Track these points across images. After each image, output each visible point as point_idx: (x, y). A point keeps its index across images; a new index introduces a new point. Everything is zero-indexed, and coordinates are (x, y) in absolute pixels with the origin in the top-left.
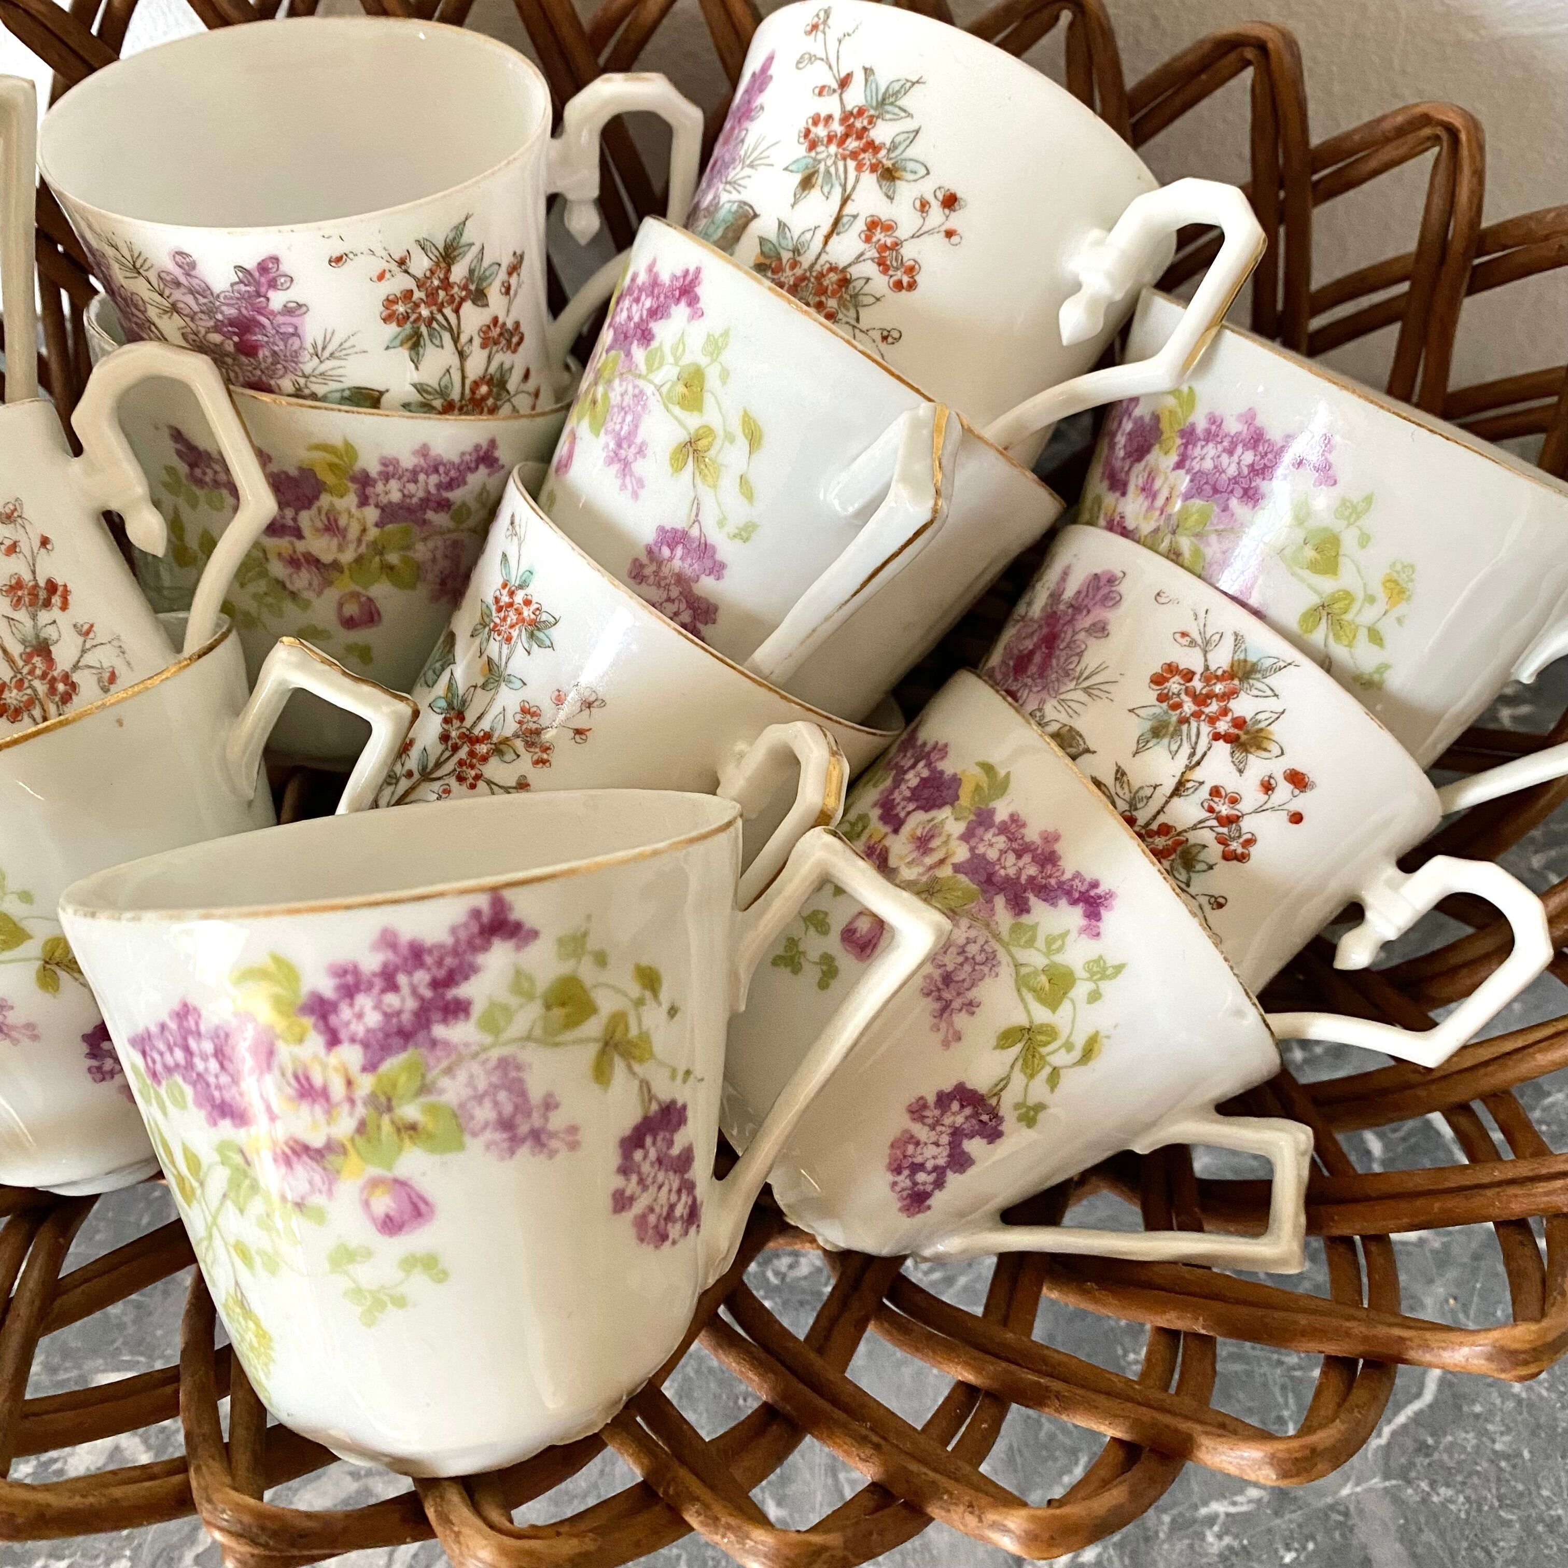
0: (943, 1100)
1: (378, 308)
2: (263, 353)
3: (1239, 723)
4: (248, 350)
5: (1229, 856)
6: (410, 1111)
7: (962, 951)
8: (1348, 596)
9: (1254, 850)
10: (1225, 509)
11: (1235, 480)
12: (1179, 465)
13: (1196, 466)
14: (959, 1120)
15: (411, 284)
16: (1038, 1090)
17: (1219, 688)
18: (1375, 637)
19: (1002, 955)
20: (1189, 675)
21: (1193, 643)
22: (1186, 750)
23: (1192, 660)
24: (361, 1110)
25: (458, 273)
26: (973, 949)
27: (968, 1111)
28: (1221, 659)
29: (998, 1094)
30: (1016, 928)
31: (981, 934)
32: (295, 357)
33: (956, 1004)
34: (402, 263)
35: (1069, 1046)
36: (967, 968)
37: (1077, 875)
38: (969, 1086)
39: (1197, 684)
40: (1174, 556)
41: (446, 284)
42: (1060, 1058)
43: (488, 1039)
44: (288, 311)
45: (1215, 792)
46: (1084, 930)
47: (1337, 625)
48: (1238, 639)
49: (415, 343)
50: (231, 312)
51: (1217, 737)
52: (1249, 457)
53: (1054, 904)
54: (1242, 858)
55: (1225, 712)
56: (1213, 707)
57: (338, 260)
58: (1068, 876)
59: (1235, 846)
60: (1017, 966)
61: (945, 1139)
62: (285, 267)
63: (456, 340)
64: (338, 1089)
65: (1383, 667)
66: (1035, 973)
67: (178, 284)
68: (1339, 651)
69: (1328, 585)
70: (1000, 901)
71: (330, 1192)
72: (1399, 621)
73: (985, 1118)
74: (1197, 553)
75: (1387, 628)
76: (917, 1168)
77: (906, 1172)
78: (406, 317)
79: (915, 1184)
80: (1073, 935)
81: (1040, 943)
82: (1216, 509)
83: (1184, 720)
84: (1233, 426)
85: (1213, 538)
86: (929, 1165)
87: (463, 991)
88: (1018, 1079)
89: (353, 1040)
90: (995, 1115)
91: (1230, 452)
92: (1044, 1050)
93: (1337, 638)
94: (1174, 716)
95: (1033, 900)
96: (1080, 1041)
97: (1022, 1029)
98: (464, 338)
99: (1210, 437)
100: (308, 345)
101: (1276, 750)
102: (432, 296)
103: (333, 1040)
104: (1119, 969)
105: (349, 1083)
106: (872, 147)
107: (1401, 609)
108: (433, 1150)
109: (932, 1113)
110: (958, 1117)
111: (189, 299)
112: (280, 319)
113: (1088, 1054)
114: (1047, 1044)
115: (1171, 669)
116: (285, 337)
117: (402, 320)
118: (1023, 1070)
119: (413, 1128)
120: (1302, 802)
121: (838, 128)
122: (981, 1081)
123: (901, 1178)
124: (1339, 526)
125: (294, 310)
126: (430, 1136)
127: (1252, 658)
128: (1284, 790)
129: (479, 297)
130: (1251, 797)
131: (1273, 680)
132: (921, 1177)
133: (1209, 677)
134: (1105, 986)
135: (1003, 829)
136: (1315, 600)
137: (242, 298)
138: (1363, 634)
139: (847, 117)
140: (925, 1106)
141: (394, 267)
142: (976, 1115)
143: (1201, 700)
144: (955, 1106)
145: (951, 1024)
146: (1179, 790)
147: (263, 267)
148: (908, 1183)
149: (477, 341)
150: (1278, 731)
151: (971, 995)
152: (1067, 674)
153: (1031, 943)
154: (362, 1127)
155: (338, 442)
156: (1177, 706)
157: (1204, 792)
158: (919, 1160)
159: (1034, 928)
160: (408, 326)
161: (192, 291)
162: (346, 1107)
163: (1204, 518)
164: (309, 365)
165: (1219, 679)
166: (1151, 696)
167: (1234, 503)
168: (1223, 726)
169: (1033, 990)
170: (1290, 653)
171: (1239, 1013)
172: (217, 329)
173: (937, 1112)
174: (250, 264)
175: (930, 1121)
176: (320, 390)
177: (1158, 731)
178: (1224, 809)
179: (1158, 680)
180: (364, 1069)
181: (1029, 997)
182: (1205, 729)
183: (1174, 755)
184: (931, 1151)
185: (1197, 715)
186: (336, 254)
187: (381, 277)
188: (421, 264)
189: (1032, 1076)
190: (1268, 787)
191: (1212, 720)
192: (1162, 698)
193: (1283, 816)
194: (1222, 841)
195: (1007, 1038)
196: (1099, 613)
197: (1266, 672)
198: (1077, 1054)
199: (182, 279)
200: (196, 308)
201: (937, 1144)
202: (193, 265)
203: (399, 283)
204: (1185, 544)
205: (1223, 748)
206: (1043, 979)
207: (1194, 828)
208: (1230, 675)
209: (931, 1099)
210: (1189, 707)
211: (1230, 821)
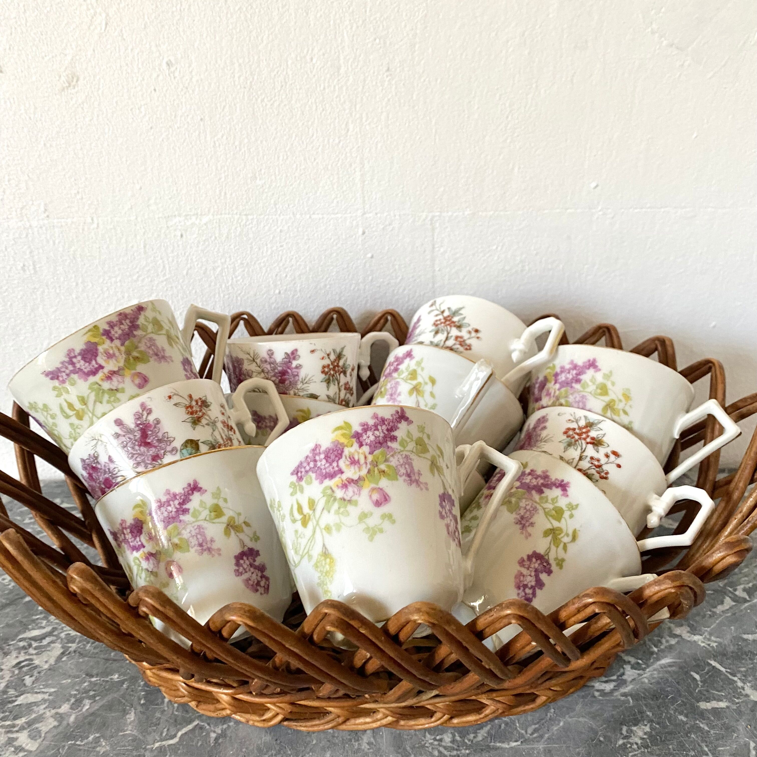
0: (530, 558)
1: (320, 369)
2: (287, 382)
3: (593, 439)
4: (282, 381)
5: (602, 478)
6: (383, 467)
7: (525, 508)
8: (613, 401)
9: (609, 476)
10: (572, 387)
11: (572, 379)
12: (555, 383)
13: (560, 381)
14: (537, 565)
15: (329, 363)
16: (561, 554)
17: (584, 430)
18: (625, 413)
19: (538, 506)
20: (574, 429)
21: (573, 422)
22: (579, 448)
23: (574, 425)
24: (369, 466)
25: (341, 363)
26: (528, 507)
27: (539, 562)
28: (582, 423)
29: (548, 554)
30: (541, 498)
31: (530, 502)
32: (296, 383)
33: (527, 525)
34: (328, 355)
35: (567, 535)
36: (528, 513)
37: (556, 479)
38: (538, 551)
39: (577, 431)
40: (561, 405)
41: (338, 366)
42: (566, 540)
43: (402, 449)
44: (297, 367)
45: (592, 458)
46: (563, 495)
47: (613, 410)
48: (586, 417)
49: (328, 382)
50: (280, 369)
51: (587, 443)
52: (574, 372)
53: (551, 489)
54: (606, 478)
55: (588, 436)
56: (584, 436)
57: (313, 351)
58: (553, 480)
59: (603, 474)
60: (544, 509)
61: (533, 574)
62: (299, 353)
63: (338, 384)
64: (362, 461)
65: (631, 423)
66: (550, 510)
67: (266, 361)
68: (616, 418)
69: (607, 399)
70: (534, 492)
71: (360, 494)
72: (631, 406)
73: (545, 564)
74: (567, 401)
75: (627, 409)
76: (525, 586)
77: (522, 588)
78: (327, 373)
79: (526, 594)
80: (560, 497)
81: (550, 501)
82: (569, 388)
83: (576, 441)
84: (568, 366)
85: (571, 396)
86: (529, 586)
87: (395, 433)
88: (553, 548)
89: (366, 445)
90: (549, 564)
91: (569, 373)
92: (560, 537)
93: (615, 414)
94: (573, 440)
95: (545, 490)
96: (570, 532)
97: (551, 530)
98: (341, 384)
99: (562, 372)
100: (301, 380)
101: (606, 445)
102: (334, 367)
103: (361, 445)
104: (577, 506)
105: (366, 458)
106: (454, 322)
107: (630, 403)
108: (389, 479)
109: (527, 563)
110: (536, 564)
111: (268, 367)
112: (294, 370)
113: (574, 538)
114: (560, 534)
115: (569, 429)
116: (295, 376)
117: (326, 373)
118: (554, 544)
119: (384, 471)
120: (619, 461)
121: (443, 321)
122: (541, 550)
123: (520, 591)
124: (605, 381)
125: (299, 367)
126: (389, 475)
127: (591, 421)
128: (612, 457)
129: (345, 373)
130: (603, 460)
131: (599, 426)
132: (528, 591)
133: (580, 428)
134: (574, 512)
135: (529, 474)
136: (604, 404)
137: (285, 363)
138: (621, 412)
139: (445, 318)
140: (523, 561)
141: (326, 356)
142: (542, 563)
143: (580, 435)
144: (534, 560)
145: (527, 531)
146: (581, 458)
147: (293, 353)
148: (523, 594)
149: (343, 387)
150: (605, 439)
151: (531, 521)
152: (537, 441)
153: (547, 502)
154: (369, 472)
155: (305, 409)
156: (574, 437)
157: (588, 459)
158: (525, 583)
159: (547, 497)
160: (327, 376)
161: (270, 363)
162: (364, 465)
163: (566, 392)
164: (300, 386)
165: (584, 428)
166: (565, 437)
167: (574, 385)
168: (589, 440)
169: (551, 516)
170: (602, 418)
171: (620, 522)
172: (274, 376)
173: (528, 563)
174: (289, 352)
175: (527, 566)
176: (301, 394)
177: (569, 445)
178: (596, 463)
179: (565, 433)
180: (370, 453)
181: (550, 518)
182: (583, 442)
183: (576, 450)
184: (529, 579)
185: (580, 439)
186: (313, 349)
187: (323, 358)
188: (333, 357)
189: (557, 547)
190: (607, 456)
191: (585, 439)
192: (568, 437)
193: (614, 466)
194: (598, 473)
195: (547, 533)
196: (542, 425)
197: (596, 424)
198: (570, 538)
199: (268, 360)
200: (269, 369)
201: (530, 576)
202: (272, 354)
203: (327, 362)
204: (563, 401)
205: (590, 446)
206: (554, 512)
207: (589, 469)
208: (586, 427)
209: (525, 558)
210: (577, 437)
211: (600, 466)
